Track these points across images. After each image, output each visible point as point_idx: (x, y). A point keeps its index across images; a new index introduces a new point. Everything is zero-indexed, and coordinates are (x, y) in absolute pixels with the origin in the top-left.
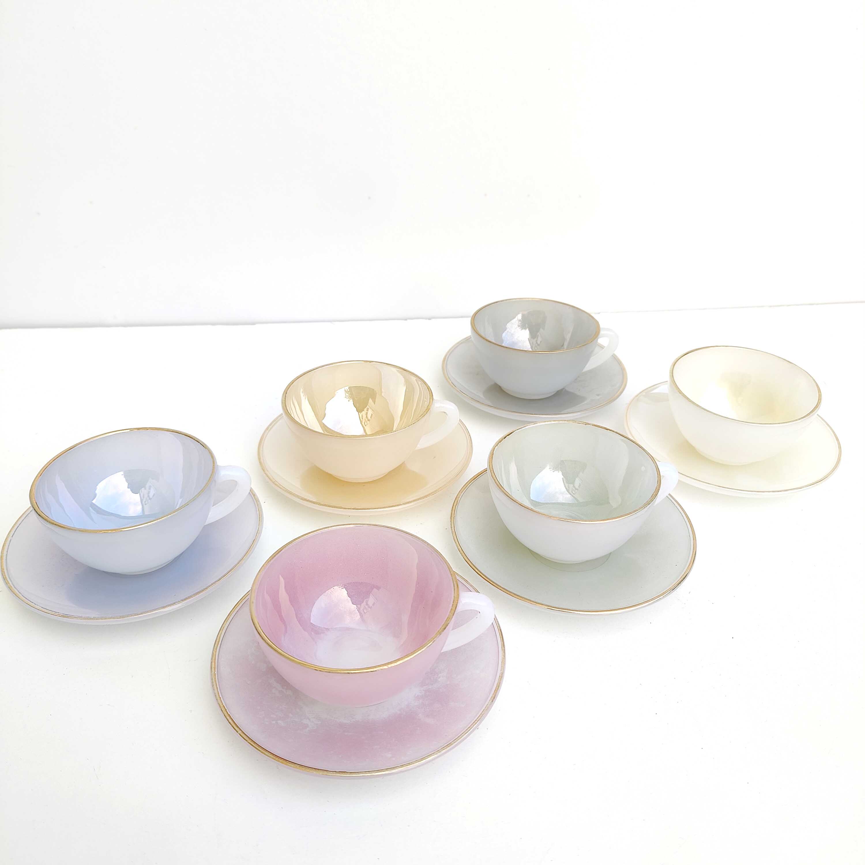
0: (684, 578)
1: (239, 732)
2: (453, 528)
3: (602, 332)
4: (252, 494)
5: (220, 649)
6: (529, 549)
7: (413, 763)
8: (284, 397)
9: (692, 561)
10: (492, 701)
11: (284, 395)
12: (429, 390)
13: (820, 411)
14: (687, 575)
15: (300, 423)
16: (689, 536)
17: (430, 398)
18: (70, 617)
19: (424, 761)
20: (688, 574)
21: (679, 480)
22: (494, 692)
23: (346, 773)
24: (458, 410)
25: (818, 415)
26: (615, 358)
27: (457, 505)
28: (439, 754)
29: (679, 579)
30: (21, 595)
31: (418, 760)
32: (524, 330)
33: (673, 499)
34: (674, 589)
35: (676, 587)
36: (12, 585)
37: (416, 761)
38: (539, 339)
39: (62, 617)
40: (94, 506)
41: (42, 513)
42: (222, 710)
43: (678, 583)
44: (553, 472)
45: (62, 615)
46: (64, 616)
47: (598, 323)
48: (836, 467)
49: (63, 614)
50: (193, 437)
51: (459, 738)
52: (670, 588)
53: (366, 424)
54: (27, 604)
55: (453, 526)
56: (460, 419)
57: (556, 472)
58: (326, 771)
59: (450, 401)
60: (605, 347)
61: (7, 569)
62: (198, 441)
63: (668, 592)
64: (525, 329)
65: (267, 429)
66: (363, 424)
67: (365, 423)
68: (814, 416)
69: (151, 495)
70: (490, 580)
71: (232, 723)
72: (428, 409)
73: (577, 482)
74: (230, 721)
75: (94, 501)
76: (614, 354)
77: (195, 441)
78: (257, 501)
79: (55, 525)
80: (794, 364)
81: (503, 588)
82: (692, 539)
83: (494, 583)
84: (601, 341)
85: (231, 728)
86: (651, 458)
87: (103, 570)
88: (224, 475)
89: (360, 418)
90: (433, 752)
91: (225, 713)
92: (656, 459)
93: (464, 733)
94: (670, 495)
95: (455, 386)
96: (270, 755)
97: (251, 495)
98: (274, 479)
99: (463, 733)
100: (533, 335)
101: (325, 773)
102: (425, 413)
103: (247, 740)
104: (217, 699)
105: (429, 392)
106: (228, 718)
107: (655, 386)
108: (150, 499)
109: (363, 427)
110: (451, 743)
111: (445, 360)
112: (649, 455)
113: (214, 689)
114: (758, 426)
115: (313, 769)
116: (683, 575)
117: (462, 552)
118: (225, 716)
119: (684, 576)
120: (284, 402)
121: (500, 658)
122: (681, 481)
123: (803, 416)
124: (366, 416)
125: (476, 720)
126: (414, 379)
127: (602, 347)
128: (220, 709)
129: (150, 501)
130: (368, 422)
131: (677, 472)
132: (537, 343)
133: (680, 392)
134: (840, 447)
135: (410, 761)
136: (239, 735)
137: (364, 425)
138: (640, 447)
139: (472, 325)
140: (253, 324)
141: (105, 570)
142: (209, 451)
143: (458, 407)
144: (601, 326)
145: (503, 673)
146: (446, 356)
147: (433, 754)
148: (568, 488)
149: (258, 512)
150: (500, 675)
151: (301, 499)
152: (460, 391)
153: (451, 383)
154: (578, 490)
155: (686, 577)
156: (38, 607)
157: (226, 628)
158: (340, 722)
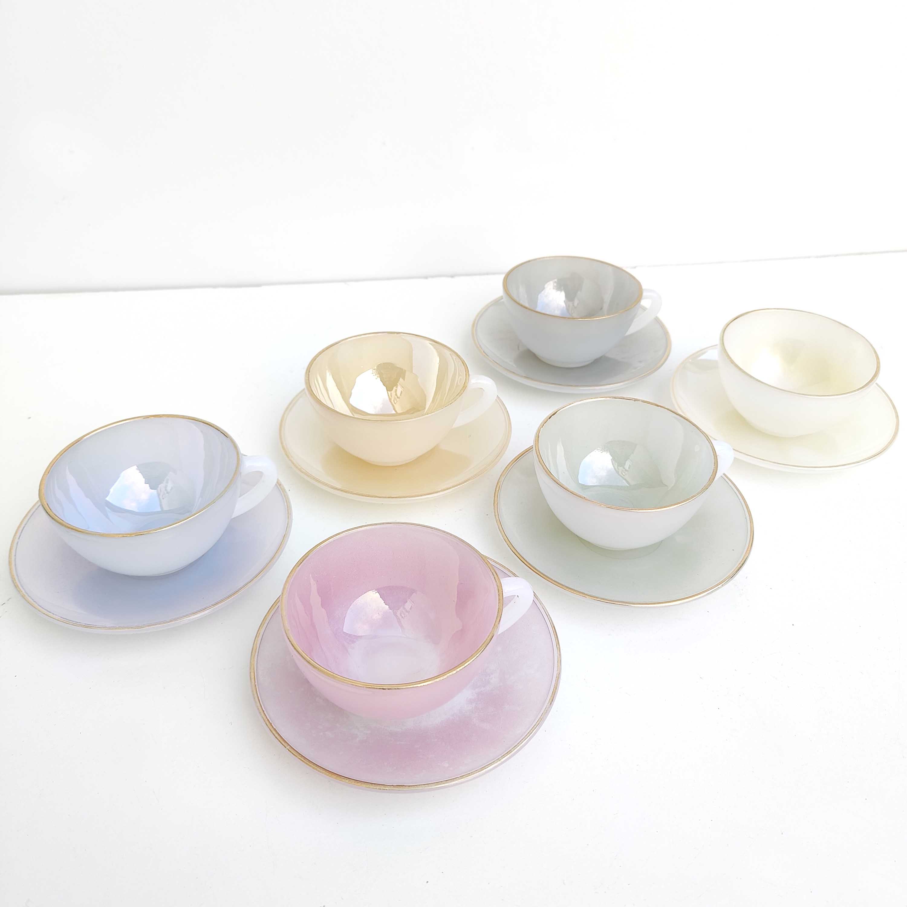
0: (743, 565)
1: (287, 748)
2: (497, 517)
3: (645, 294)
4: (279, 484)
5: (258, 657)
6: (577, 536)
7: (473, 773)
8: (307, 376)
9: (750, 545)
10: (551, 704)
11: (307, 373)
12: (464, 365)
13: (879, 380)
14: (745, 561)
15: (326, 405)
16: (746, 518)
17: (466, 374)
18: (93, 627)
19: (485, 770)
20: (746, 559)
21: (735, 458)
22: (552, 694)
23: (404, 786)
24: (495, 386)
25: (877, 384)
26: (657, 320)
27: (499, 491)
28: (499, 762)
29: (737, 565)
30: (37, 605)
31: (478, 770)
32: (559, 292)
33: (727, 478)
34: (732, 577)
35: (734, 574)
36: (25, 593)
37: (476, 770)
38: (576, 302)
39: (85, 627)
40: (108, 504)
41: (55, 516)
42: (267, 724)
43: (736, 570)
44: (601, 453)
45: (84, 626)
46: (87, 626)
47: (640, 283)
48: (894, 439)
49: (85, 624)
50: (212, 424)
51: (519, 744)
52: (729, 576)
53: (395, 402)
54: (44, 614)
55: (497, 514)
56: (497, 396)
57: (604, 453)
58: (384, 785)
59: (486, 376)
60: (646, 309)
61: (17, 575)
62: (217, 429)
63: (726, 580)
64: (561, 291)
65: (287, 408)
66: (392, 401)
67: (394, 400)
68: (873, 386)
69: (169, 489)
70: (540, 572)
71: (278, 737)
72: (465, 387)
73: (628, 464)
74: (277, 735)
75: (107, 499)
76: (657, 317)
77: (214, 429)
78: (284, 490)
79: (72, 529)
80: (850, 328)
81: (554, 581)
82: (749, 521)
83: (544, 575)
84: (644, 303)
85: (279, 743)
86: (706, 437)
87: (123, 573)
88: (248, 465)
89: (388, 395)
90: (494, 761)
91: (271, 727)
92: (710, 437)
93: (524, 740)
94: (724, 474)
95: (488, 356)
96: (323, 771)
97: (277, 486)
98: (300, 466)
99: (522, 740)
100: (570, 297)
101: (382, 787)
102: (462, 391)
103: (297, 755)
104: (260, 713)
105: (465, 367)
106: (274, 732)
107: (702, 351)
108: (168, 493)
109: (392, 404)
110: (511, 750)
111: (475, 325)
112: (704, 434)
113: (256, 702)
114: (815, 398)
115: (369, 784)
116: (741, 561)
117: (509, 543)
118: (270, 730)
119: (743, 562)
120: (307, 381)
121: (556, 658)
122: (736, 458)
123: (861, 386)
124: (395, 393)
125: (535, 725)
126: (448, 353)
127: (644, 309)
128: (265, 723)
129: (167, 495)
130: (398, 399)
131: (732, 449)
132: (573, 305)
133: (732, 362)
134: (897, 416)
135: (470, 771)
136: (288, 751)
137: (393, 403)
138: (693, 425)
139: (505, 288)
140: (258, 285)
141: (126, 574)
142: (231, 440)
143: (495, 382)
144: (644, 287)
145: (560, 674)
146: (474, 322)
147: (493, 763)
148: (617, 469)
149: (286, 504)
150: (557, 675)
151: (331, 488)
152: (493, 361)
153: (482, 352)
154: (628, 471)
155: (744, 563)
156: (57, 616)
157: (261, 634)
158: (391, 730)
